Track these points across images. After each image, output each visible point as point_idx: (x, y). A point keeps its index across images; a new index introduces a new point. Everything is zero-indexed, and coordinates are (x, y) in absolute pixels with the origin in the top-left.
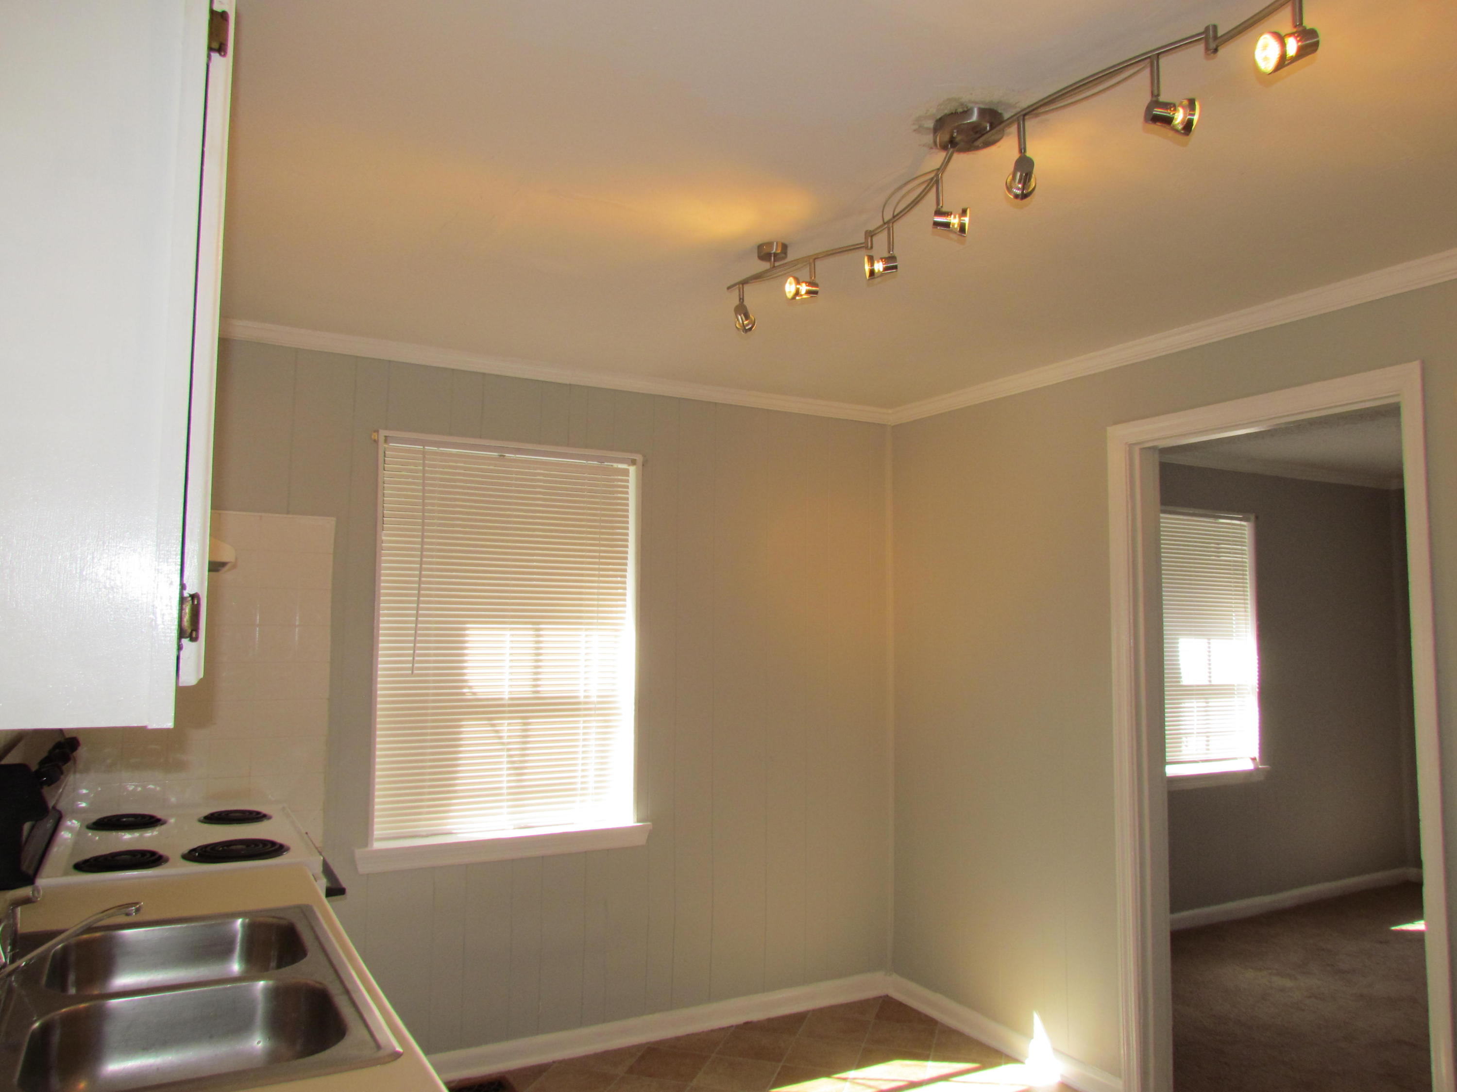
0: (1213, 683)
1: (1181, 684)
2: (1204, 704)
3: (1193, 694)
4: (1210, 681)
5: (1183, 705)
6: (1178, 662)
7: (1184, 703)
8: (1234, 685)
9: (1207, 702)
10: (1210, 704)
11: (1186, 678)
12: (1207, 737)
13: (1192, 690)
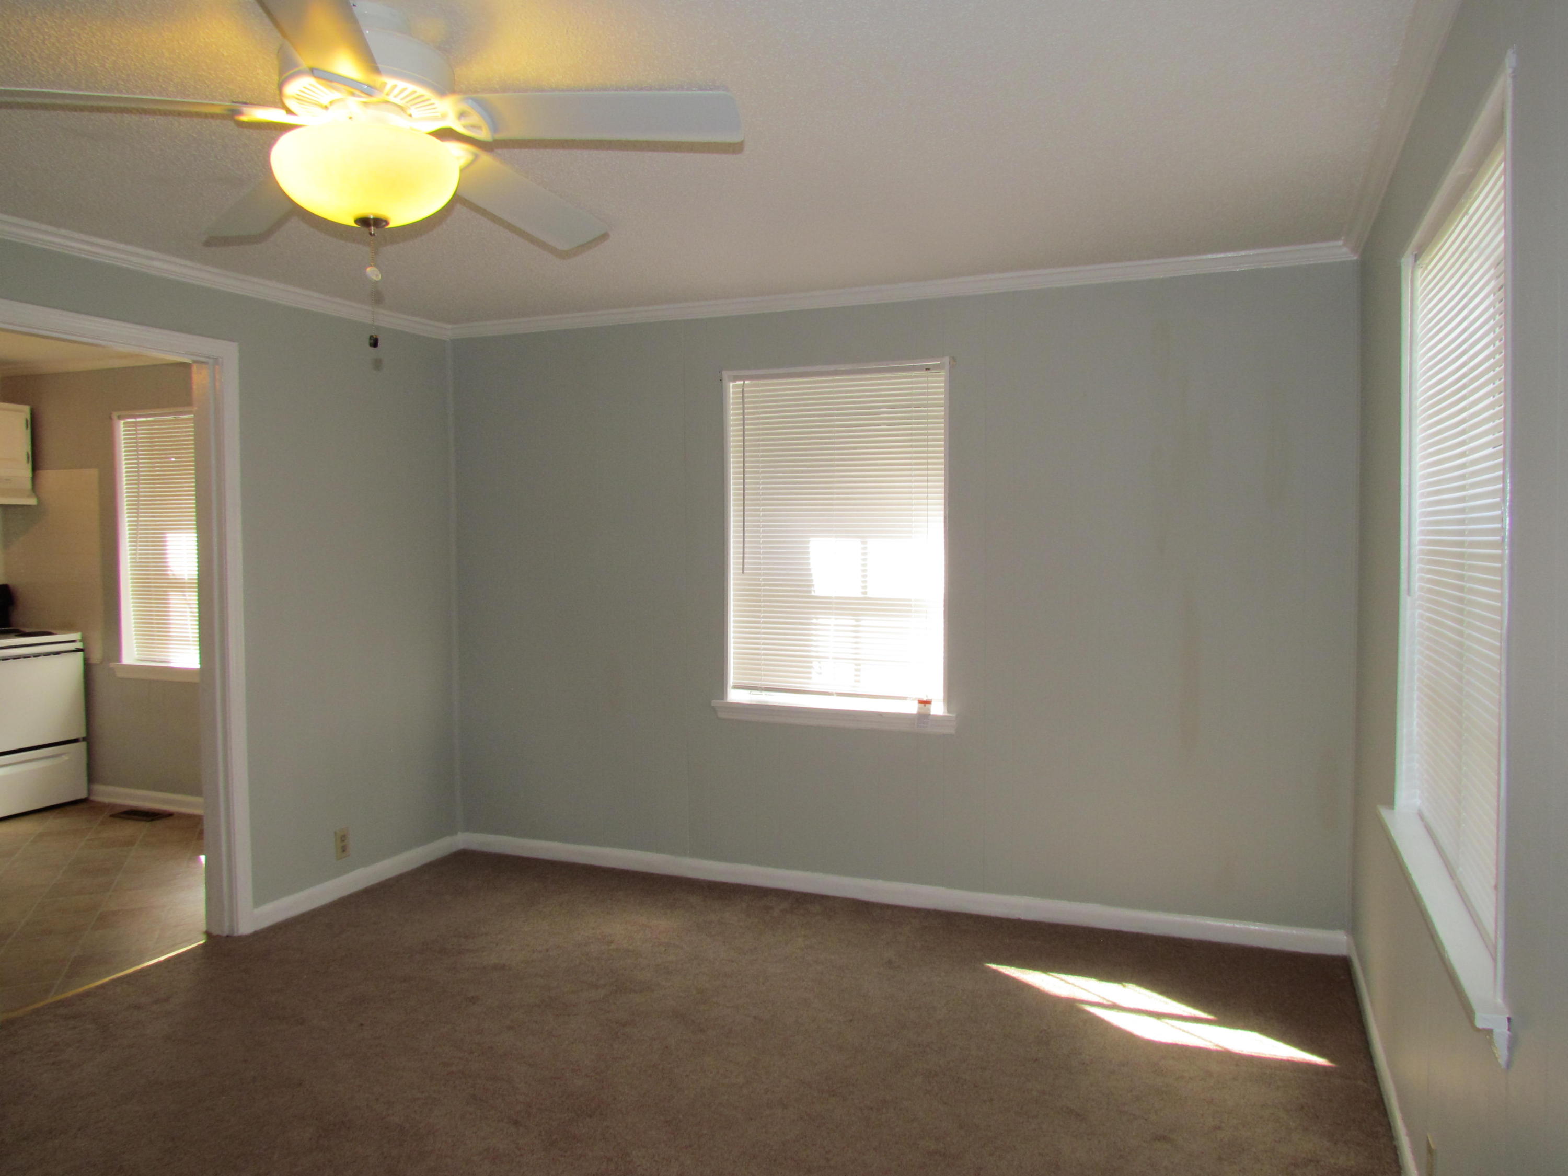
0: (869, 595)
1: (813, 594)
2: (853, 623)
3: (830, 609)
4: (865, 593)
5: (814, 621)
6: (810, 567)
7: (817, 618)
8: (910, 600)
9: (857, 620)
10: (862, 623)
11: (822, 587)
12: (856, 665)
13: (830, 603)
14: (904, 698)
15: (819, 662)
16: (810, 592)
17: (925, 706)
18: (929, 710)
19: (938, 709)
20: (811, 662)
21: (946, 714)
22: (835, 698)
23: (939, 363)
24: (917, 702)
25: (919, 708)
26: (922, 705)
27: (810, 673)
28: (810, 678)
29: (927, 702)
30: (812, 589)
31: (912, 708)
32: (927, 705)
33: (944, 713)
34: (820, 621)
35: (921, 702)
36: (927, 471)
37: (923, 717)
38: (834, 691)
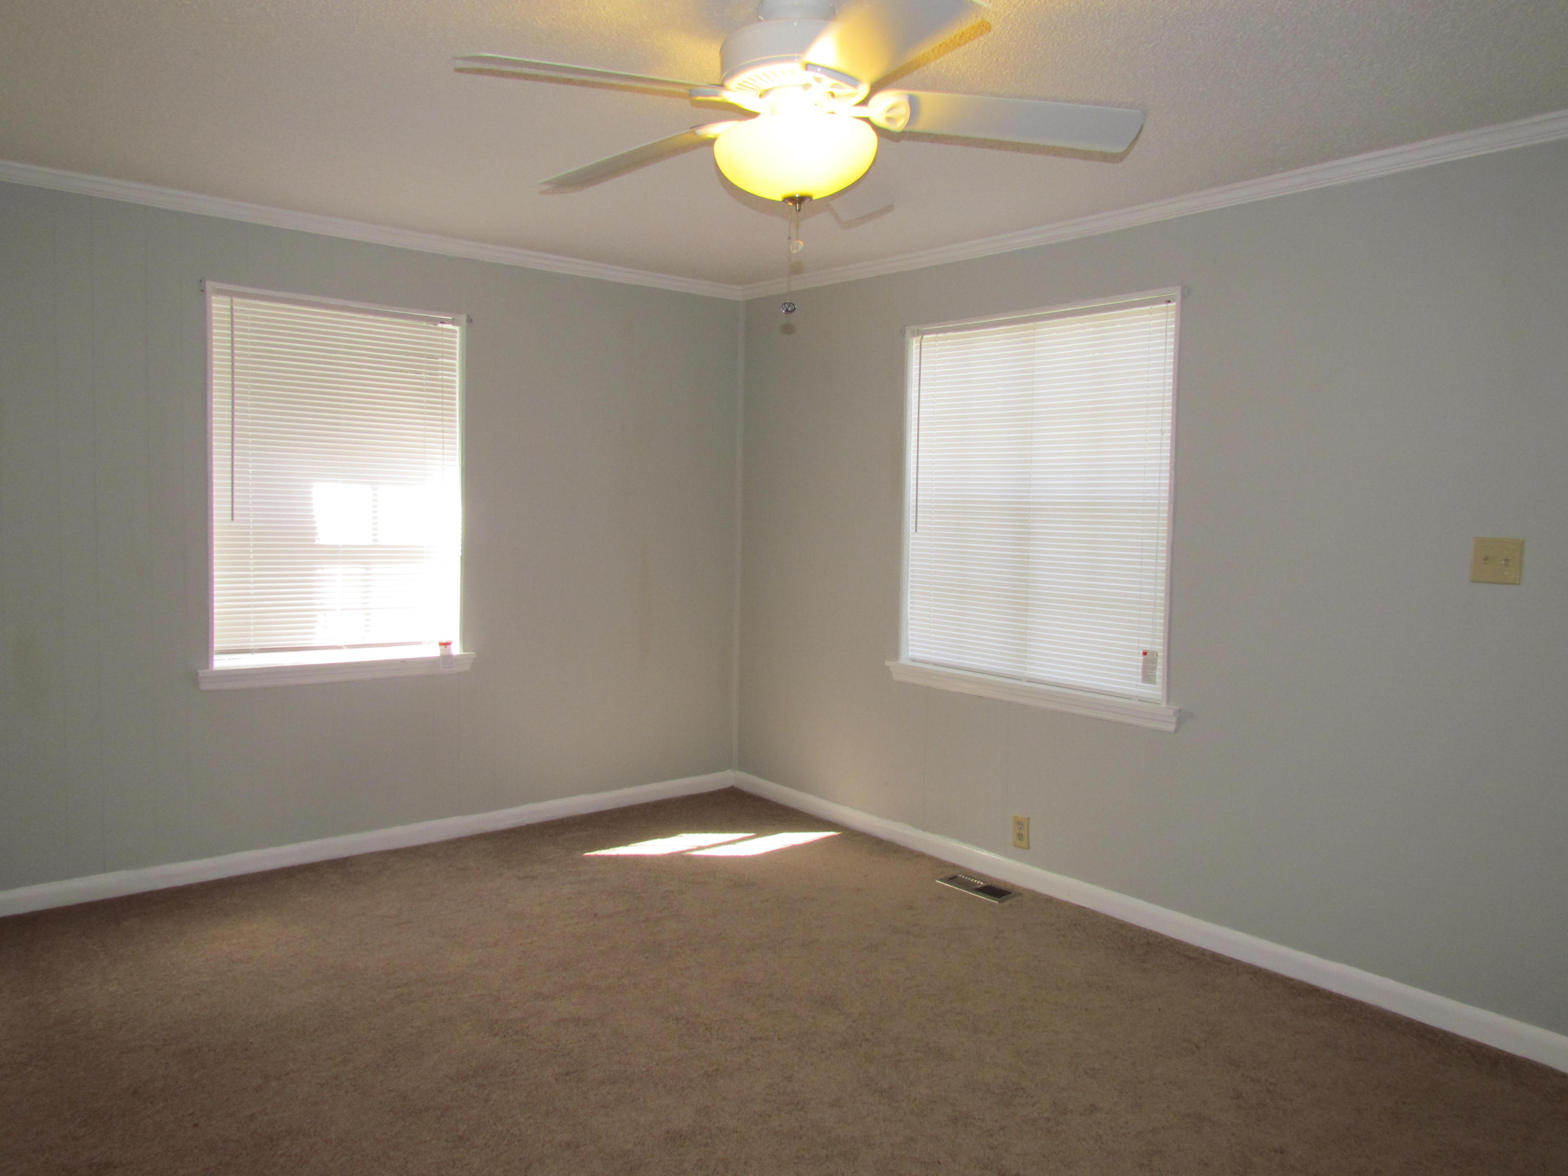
0: (380, 543)
1: (317, 542)
2: (364, 571)
3: (338, 557)
4: (375, 540)
5: (319, 572)
6: (313, 514)
7: (323, 569)
9: (367, 569)
10: (373, 571)
11: (325, 536)
12: (366, 614)
13: (337, 552)
14: (419, 643)
15: (325, 615)
16: (313, 540)
17: (446, 647)
18: (450, 650)
19: (456, 650)
20: (314, 616)
21: (463, 653)
22: (346, 650)
23: (451, 318)
24: (438, 645)
25: (441, 650)
26: (444, 647)
27: (313, 627)
28: (314, 633)
29: (447, 644)
30: (316, 537)
31: (435, 652)
32: (448, 646)
33: (460, 652)
34: (325, 572)
35: (441, 644)
36: (443, 421)
37: (447, 659)
38: (343, 644)
